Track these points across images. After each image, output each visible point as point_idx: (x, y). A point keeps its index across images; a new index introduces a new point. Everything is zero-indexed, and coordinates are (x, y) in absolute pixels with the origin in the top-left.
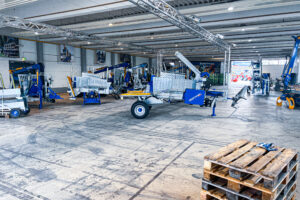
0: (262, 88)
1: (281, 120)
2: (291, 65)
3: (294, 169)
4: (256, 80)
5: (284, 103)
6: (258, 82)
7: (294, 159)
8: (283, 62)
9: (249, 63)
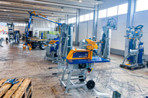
0: (15, 39)
1: (25, 57)
2: (29, 27)
3: (30, 91)
4: (11, 34)
5: (27, 47)
6: (12, 36)
7: (30, 85)
8: (25, 25)
9: (6, 24)
